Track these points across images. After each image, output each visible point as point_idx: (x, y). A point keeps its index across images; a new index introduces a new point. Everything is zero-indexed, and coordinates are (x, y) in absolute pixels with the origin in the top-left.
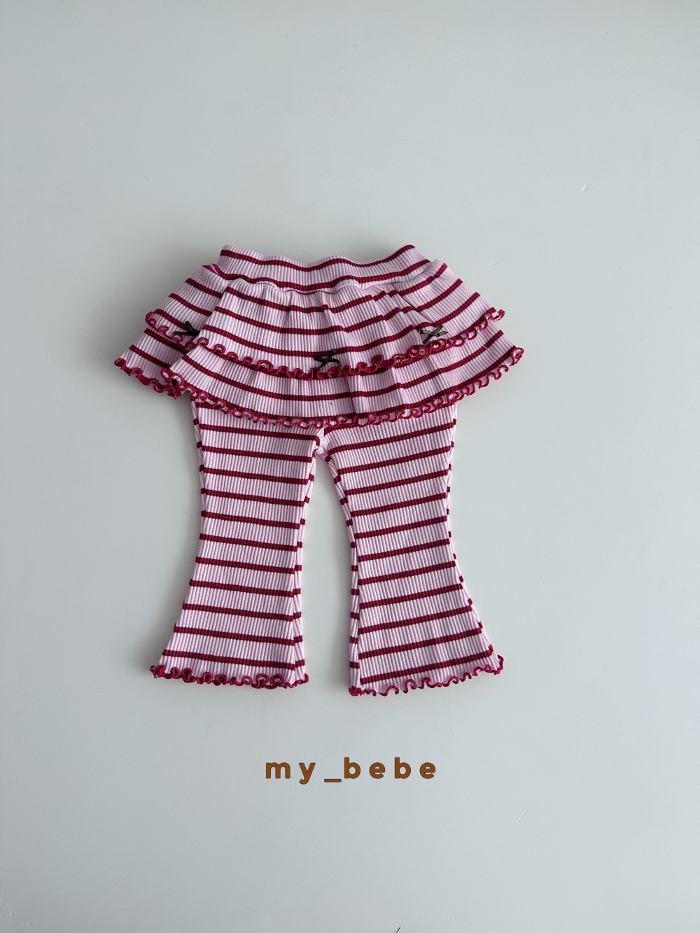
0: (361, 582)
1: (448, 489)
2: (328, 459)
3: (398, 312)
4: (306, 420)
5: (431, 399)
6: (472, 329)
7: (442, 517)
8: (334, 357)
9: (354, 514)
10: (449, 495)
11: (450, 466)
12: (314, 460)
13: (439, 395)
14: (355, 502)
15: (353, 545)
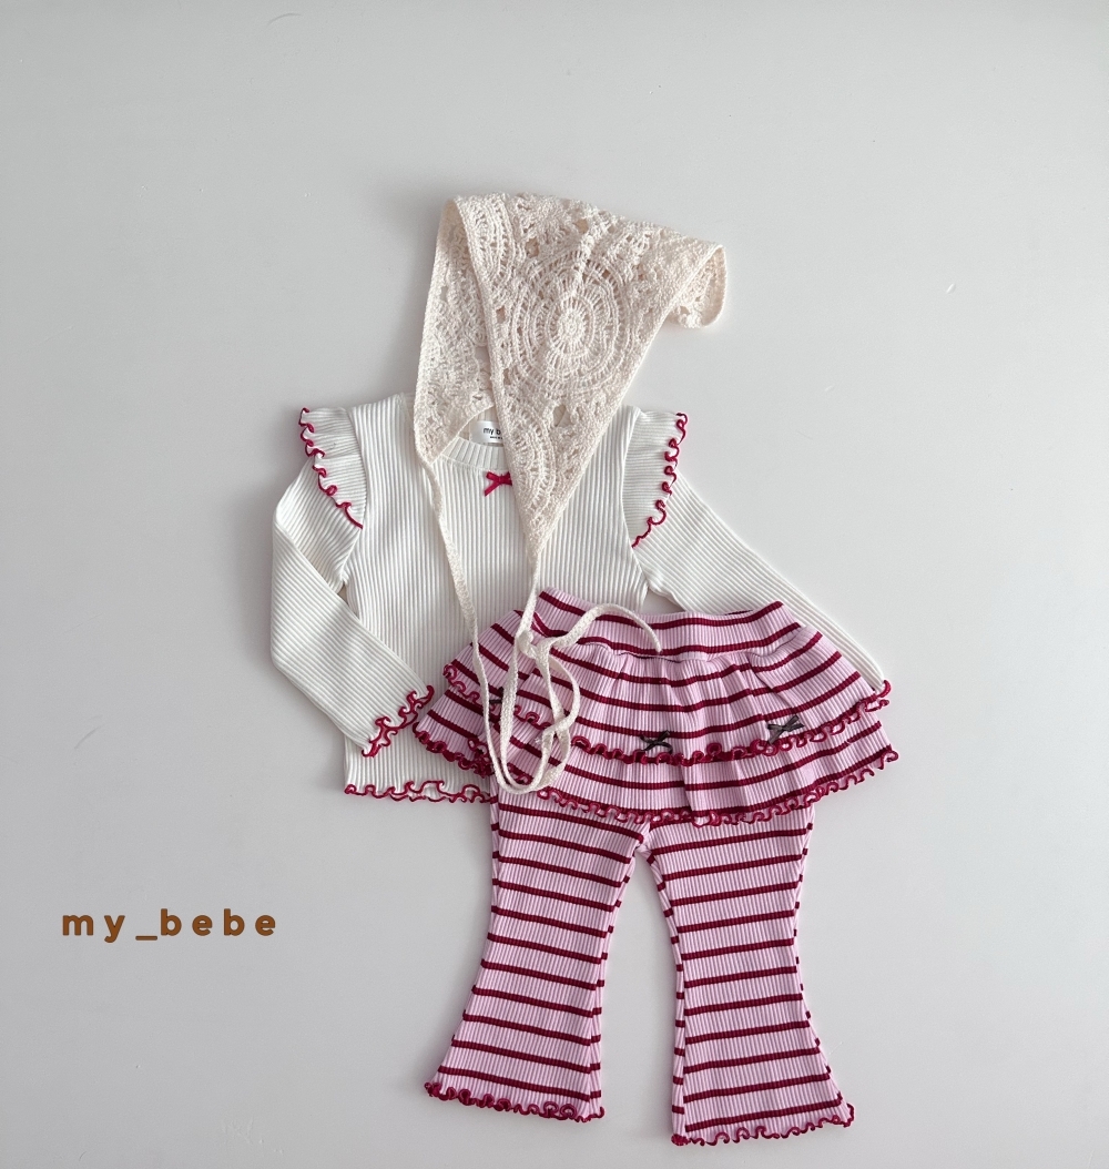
0: (687, 1013)
1: (797, 905)
2: (651, 860)
3: (746, 695)
4: (625, 811)
5: (783, 799)
6: (839, 720)
7: (789, 940)
8: (666, 740)
9: (681, 930)
10: (798, 913)
11: (801, 876)
12: (633, 860)
13: (793, 794)
14: (684, 915)
15: (680, 968)
